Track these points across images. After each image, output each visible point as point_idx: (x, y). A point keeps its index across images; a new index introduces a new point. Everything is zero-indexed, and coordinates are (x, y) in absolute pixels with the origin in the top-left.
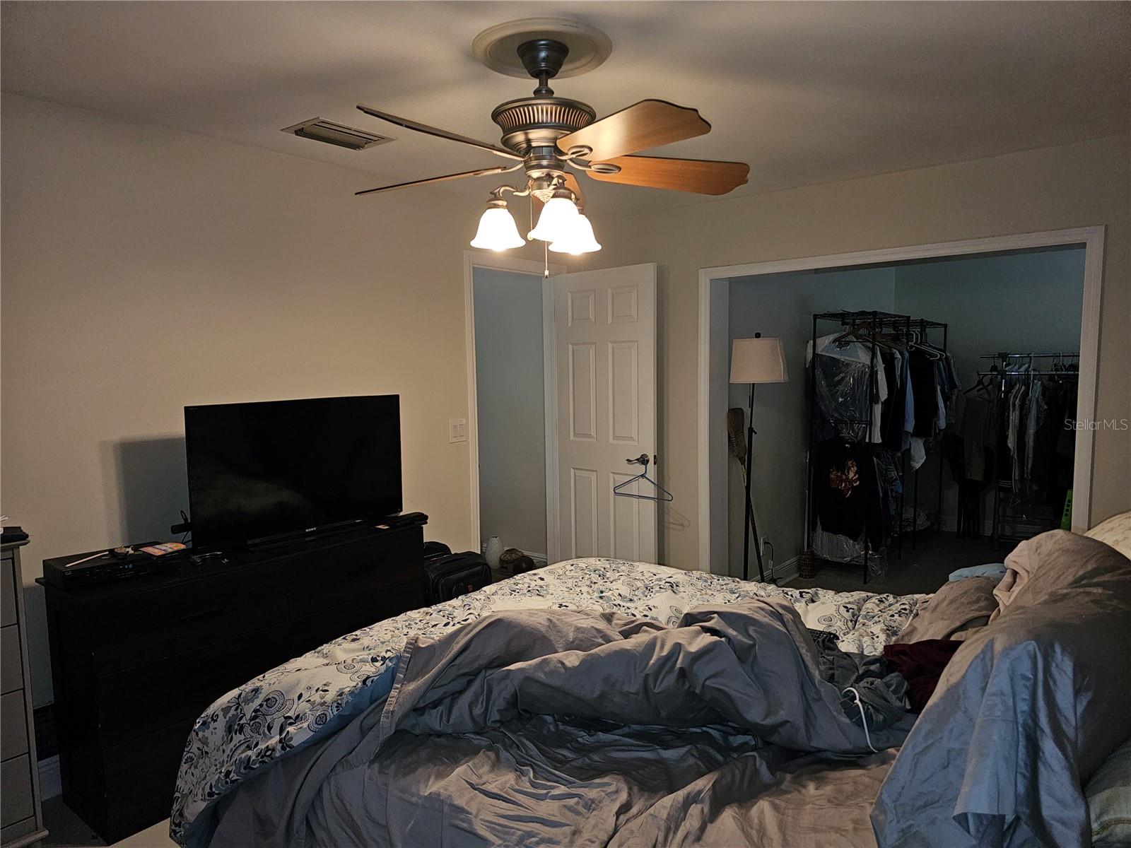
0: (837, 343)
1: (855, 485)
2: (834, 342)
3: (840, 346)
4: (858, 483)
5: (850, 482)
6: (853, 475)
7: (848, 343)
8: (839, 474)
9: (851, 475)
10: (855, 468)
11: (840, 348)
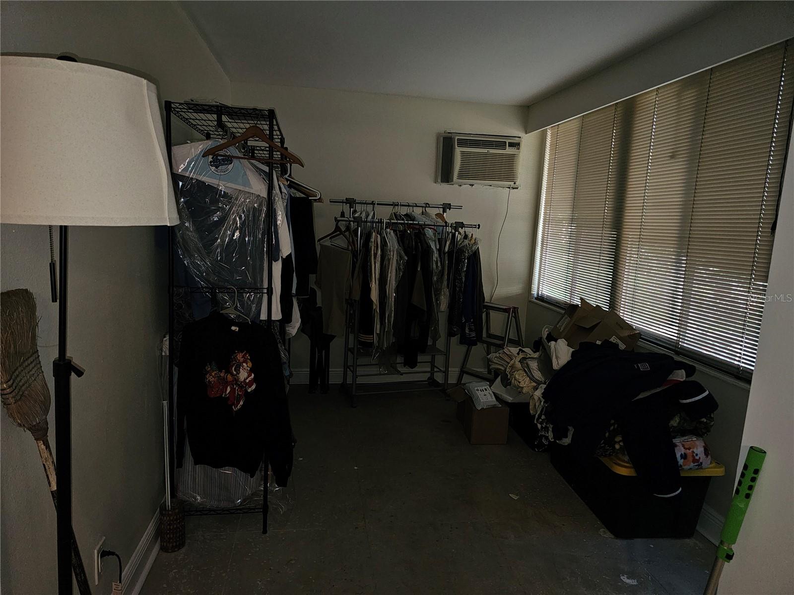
0: (210, 158)
1: (249, 390)
2: (205, 155)
3: (216, 163)
4: (254, 387)
5: (241, 387)
6: (246, 375)
7: (229, 160)
8: (222, 375)
9: (243, 375)
10: (250, 364)
11: (217, 168)
